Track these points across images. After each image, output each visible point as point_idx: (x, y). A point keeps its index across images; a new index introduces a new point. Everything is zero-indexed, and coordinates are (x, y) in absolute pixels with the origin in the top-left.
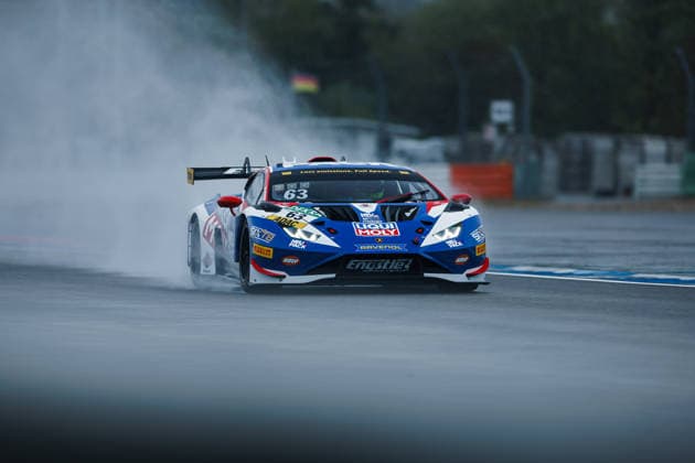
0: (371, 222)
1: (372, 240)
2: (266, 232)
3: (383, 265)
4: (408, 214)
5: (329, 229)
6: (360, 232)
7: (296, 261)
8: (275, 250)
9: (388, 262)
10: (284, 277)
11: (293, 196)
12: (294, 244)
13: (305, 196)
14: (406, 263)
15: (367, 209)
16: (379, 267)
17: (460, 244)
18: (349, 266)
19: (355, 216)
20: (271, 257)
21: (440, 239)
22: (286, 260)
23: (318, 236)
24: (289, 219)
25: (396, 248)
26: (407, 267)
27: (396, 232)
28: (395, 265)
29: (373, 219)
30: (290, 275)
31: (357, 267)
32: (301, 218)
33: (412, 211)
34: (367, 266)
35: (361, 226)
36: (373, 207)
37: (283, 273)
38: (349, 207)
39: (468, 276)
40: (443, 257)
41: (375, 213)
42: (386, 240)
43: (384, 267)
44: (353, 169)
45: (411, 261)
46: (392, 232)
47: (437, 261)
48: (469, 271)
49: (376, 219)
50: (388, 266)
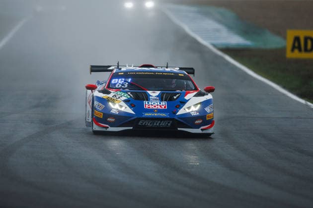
0: (154, 101)
1: (152, 111)
2: (101, 104)
3: (157, 124)
4: (175, 97)
5: (131, 104)
6: (147, 106)
7: (113, 120)
8: (104, 114)
9: (159, 121)
10: (108, 128)
11: (120, 85)
12: (113, 111)
13: (126, 86)
14: (169, 122)
15: (154, 94)
16: (155, 124)
17: (198, 114)
18: (140, 124)
19: (147, 98)
20: (102, 117)
21: (188, 111)
22: (109, 119)
23: (126, 108)
24: (113, 98)
25: (163, 115)
26: (169, 124)
27: (165, 107)
28: (163, 124)
29: (156, 99)
30: (111, 127)
31: (144, 124)
32: (119, 98)
33: (178, 95)
34: (148, 124)
35: (148, 103)
36: (158, 93)
37: (107, 126)
38: (145, 93)
39: (202, 130)
40: (188, 120)
41: (157, 96)
42: (159, 111)
43: (158, 124)
44: (155, 72)
45: (171, 122)
46: (163, 107)
47: (185, 123)
48: (202, 128)
49: (157, 100)
50: (160, 124)
